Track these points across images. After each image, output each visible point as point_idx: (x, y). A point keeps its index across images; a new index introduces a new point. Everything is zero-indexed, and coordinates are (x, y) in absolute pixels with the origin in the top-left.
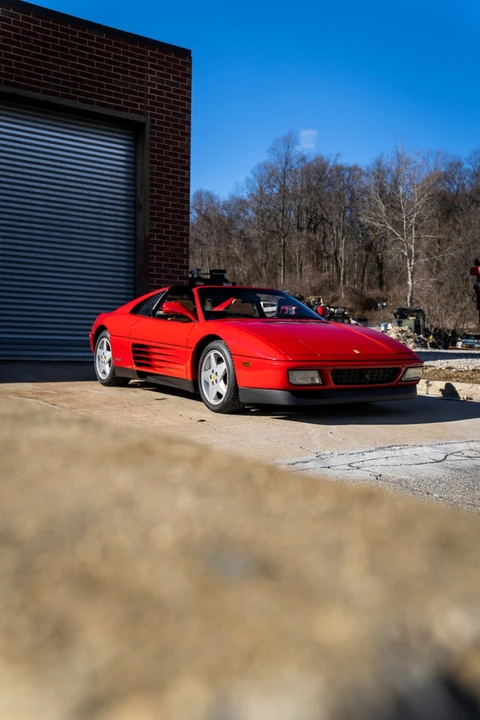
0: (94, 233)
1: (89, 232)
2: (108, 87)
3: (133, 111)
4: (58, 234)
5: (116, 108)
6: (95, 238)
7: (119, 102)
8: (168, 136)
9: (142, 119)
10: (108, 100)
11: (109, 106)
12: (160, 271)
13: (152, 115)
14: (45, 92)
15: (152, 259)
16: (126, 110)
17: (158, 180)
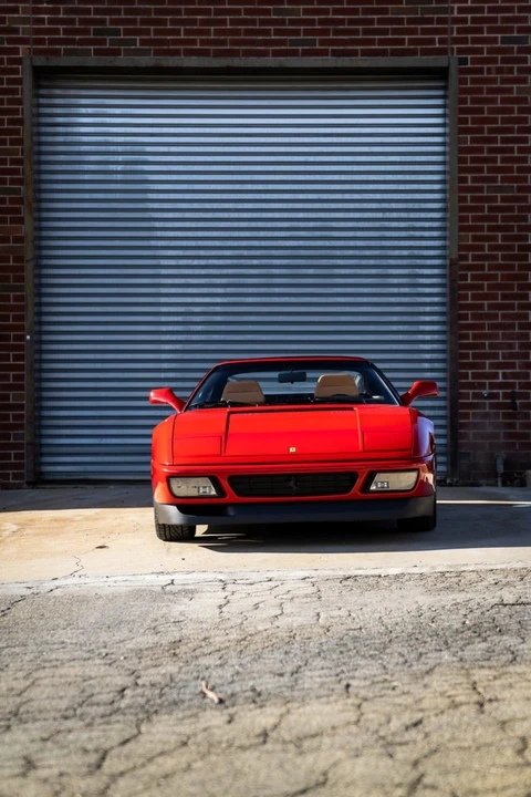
0: (372, 262)
1: (364, 262)
2: (381, 21)
3: (425, 52)
4: (310, 271)
5: (395, 53)
6: (374, 271)
7: (402, 42)
8: (494, 81)
9: (440, 61)
10: (382, 42)
11: (383, 53)
12: (481, 317)
13: (460, 51)
14: (277, 54)
15: (466, 297)
16: (412, 53)
17: (474, 160)
